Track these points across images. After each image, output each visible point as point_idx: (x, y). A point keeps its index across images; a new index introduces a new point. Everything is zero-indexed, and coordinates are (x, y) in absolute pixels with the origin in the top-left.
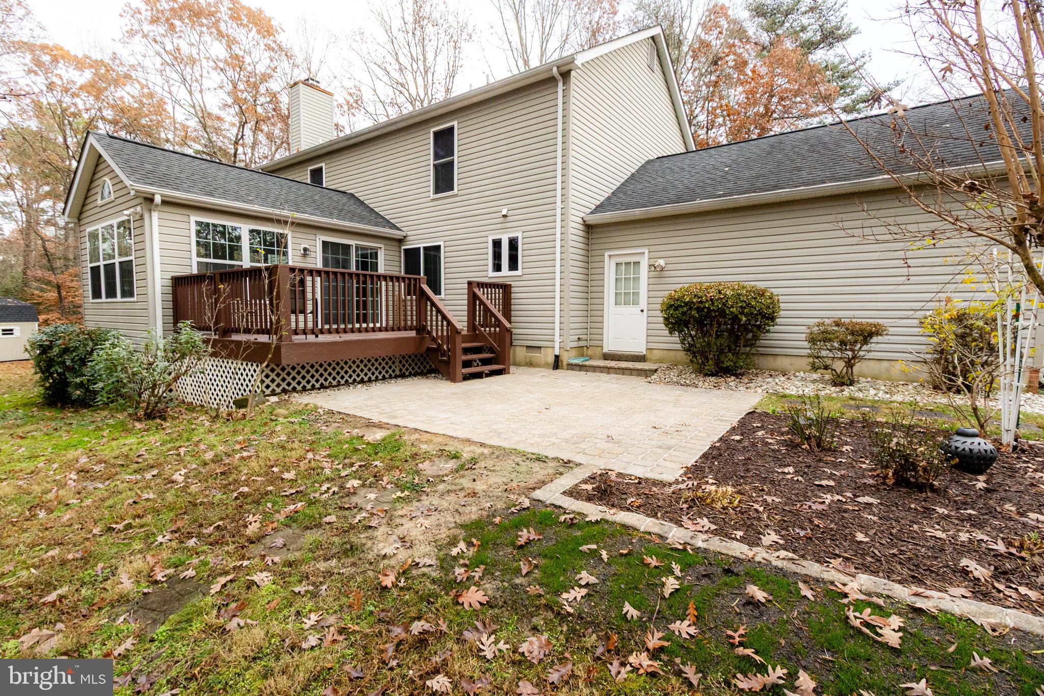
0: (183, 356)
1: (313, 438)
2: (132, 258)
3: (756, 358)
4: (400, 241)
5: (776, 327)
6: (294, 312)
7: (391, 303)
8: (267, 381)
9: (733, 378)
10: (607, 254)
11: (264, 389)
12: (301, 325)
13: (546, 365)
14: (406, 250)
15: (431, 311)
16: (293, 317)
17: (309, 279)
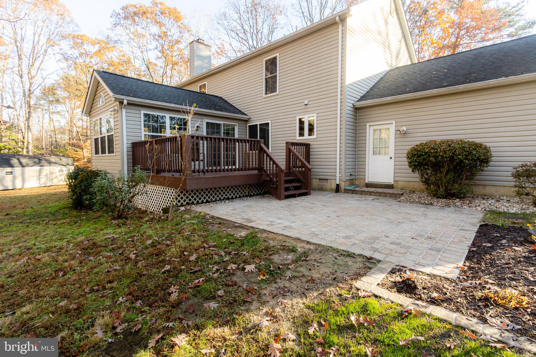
0: (137, 184)
1: (205, 233)
2: (113, 133)
3: (473, 188)
4: (246, 121)
5: (489, 168)
6: (193, 160)
7: (241, 155)
8: (179, 198)
9: (458, 200)
10: (368, 125)
11: (178, 203)
12: (197, 167)
13: (331, 190)
14: (249, 126)
15: (267, 159)
16: (193, 163)
17: (201, 142)
